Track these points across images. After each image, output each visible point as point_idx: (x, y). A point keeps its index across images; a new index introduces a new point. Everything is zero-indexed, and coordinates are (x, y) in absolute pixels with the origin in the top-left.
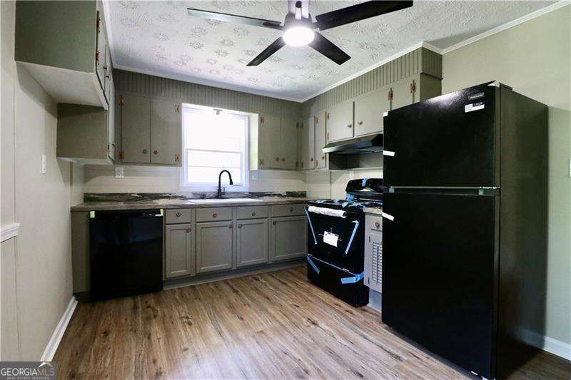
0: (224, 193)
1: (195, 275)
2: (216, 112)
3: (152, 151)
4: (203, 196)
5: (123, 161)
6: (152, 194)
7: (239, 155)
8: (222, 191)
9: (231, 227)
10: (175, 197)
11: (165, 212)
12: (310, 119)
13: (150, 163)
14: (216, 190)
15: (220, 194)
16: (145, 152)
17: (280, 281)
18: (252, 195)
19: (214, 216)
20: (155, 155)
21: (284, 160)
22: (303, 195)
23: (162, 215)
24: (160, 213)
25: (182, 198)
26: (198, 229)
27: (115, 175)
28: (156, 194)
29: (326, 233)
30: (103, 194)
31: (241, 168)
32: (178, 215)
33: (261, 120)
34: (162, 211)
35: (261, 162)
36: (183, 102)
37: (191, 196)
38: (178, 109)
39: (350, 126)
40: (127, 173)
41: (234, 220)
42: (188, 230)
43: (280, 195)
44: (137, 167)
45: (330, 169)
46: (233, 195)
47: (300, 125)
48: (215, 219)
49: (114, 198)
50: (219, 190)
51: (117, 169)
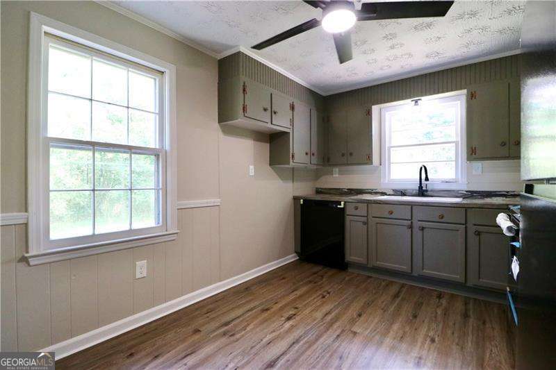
0: (427, 191)
1: (372, 266)
2: (414, 103)
3: (348, 154)
4: (403, 194)
5: (330, 163)
6: (357, 190)
7: (454, 144)
8: (424, 188)
9: (410, 227)
10: (376, 193)
11: (345, 205)
15: (422, 192)
16: (343, 155)
18: (471, 194)
19: (391, 213)
23: (342, 206)
24: (341, 205)
25: (381, 194)
27: (332, 174)
28: (360, 190)
30: (325, 189)
31: (456, 161)
32: (356, 208)
33: (472, 96)
34: (342, 203)
35: (473, 150)
36: (373, 104)
37: (392, 193)
40: (341, 173)
41: (414, 221)
42: (364, 223)
44: (350, 168)
46: (441, 194)
48: (392, 216)
49: (331, 192)
50: (421, 187)
51: (334, 170)
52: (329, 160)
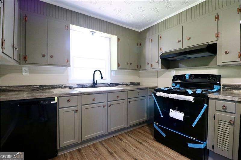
1: (81, 142)
2: (91, 33)
3: (49, 56)
4: (83, 86)
5: (26, 62)
7: (105, 61)
8: (96, 83)
9: (104, 106)
10: (66, 87)
11: (58, 100)
12: (146, 40)
13: (48, 64)
14: (91, 82)
15: (94, 85)
16: (43, 56)
17: (136, 140)
18: (112, 85)
19: (94, 100)
20: (51, 59)
21: (131, 64)
22: (138, 84)
23: (56, 101)
24: (54, 100)
25: (71, 88)
26: (83, 109)
27: (22, 73)
28: (53, 85)
29: (171, 110)
32: (69, 101)
33: (119, 40)
34: (56, 98)
35: (119, 65)
36: (71, 24)
37: (76, 86)
38: (68, 28)
39: (180, 41)
40: (31, 71)
41: (106, 102)
42: (76, 111)
43: (127, 85)
45: (162, 69)
47: (139, 45)
48: (94, 102)
49: (21, 89)
50: (94, 82)
51: (23, 68)
52: (25, 58)
